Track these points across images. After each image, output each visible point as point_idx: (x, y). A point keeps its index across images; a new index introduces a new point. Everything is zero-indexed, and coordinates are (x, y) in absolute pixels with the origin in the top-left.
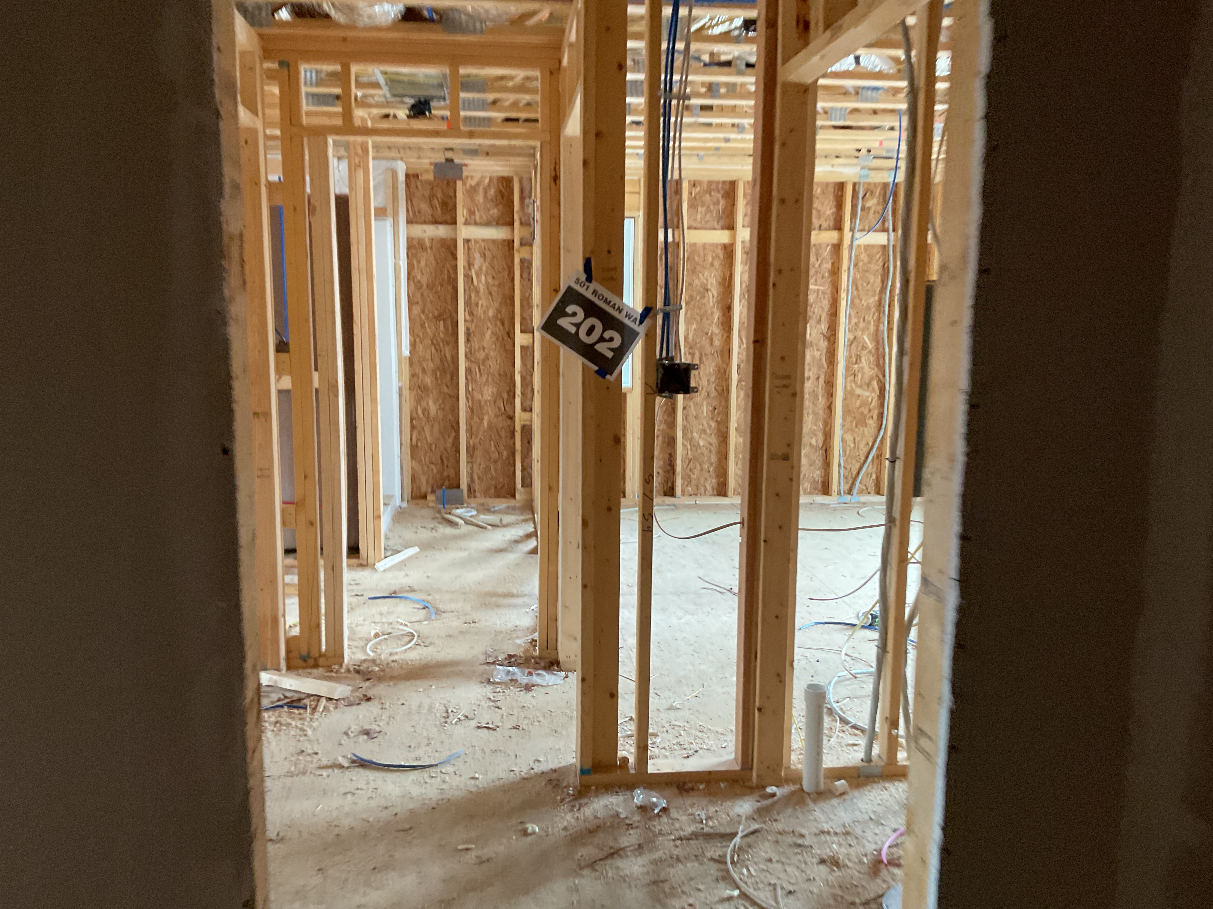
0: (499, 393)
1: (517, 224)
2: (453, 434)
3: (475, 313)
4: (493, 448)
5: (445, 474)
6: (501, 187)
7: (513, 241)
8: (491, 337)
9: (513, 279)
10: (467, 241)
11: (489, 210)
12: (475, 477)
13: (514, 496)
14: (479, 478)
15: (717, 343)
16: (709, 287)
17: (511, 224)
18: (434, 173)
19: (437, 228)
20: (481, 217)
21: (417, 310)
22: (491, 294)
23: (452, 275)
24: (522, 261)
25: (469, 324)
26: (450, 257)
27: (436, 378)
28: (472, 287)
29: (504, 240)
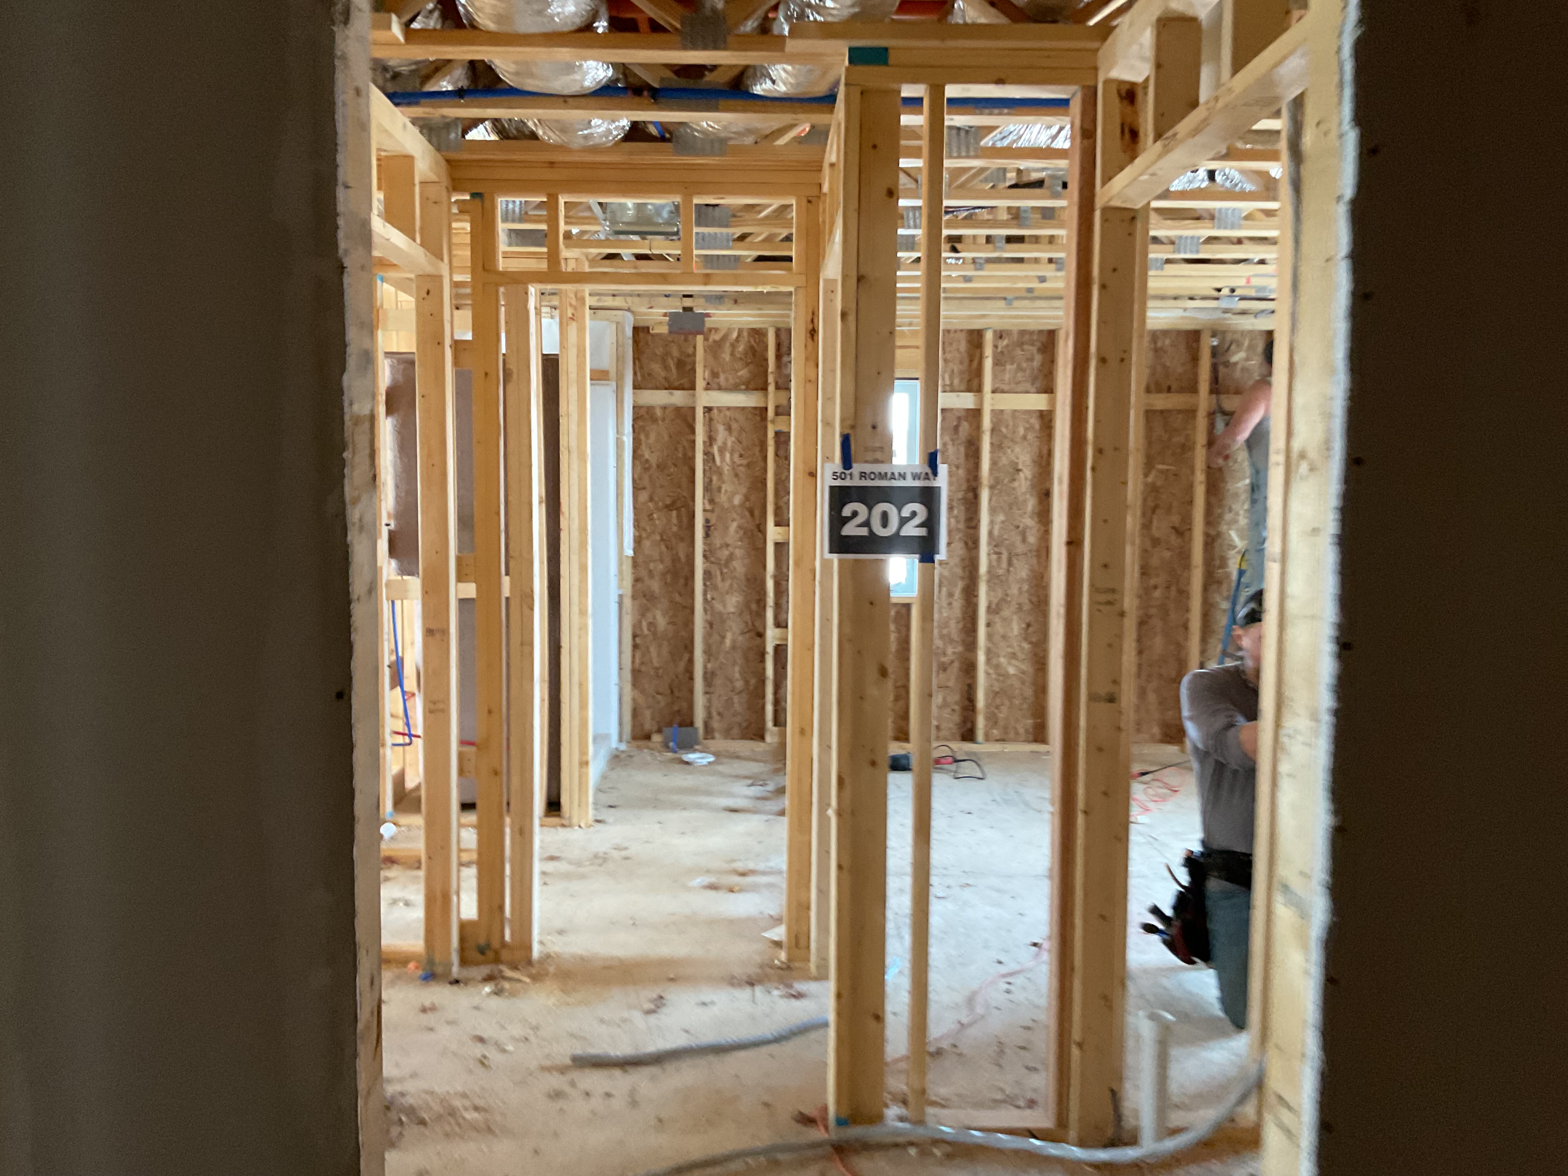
0: (747, 605)
1: (771, 388)
2: (686, 656)
3: (717, 500)
4: (737, 676)
5: (676, 708)
6: (753, 342)
7: (766, 409)
8: (737, 532)
9: (765, 459)
10: (708, 410)
11: (737, 371)
12: (714, 714)
13: (762, 738)
14: (719, 714)
15: (1032, 539)
16: (1020, 467)
17: (764, 388)
18: (670, 325)
19: (672, 394)
20: (727, 380)
21: (644, 496)
22: (736, 475)
23: (690, 454)
24: (777, 434)
25: (709, 515)
26: (687, 430)
27: (666, 583)
28: (714, 468)
29: (755, 408)
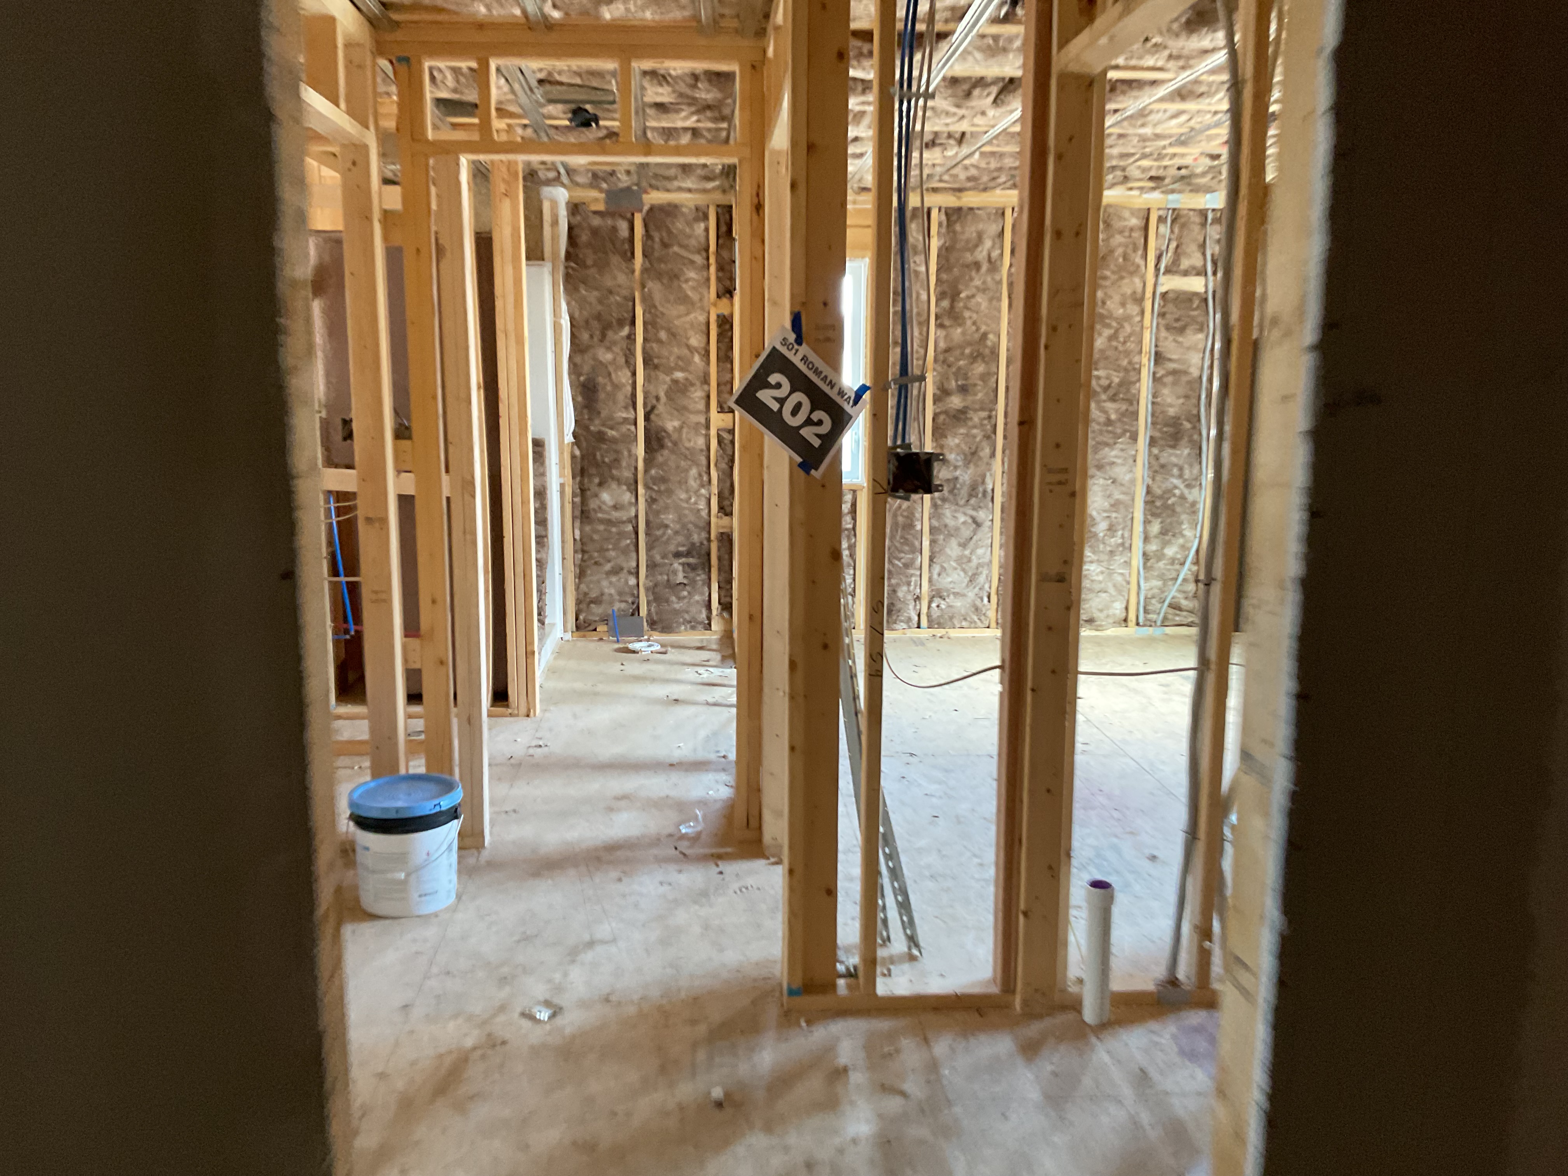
1: (713, 269)
13: (709, 627)
18: (607, 203)
24: (719, 317)
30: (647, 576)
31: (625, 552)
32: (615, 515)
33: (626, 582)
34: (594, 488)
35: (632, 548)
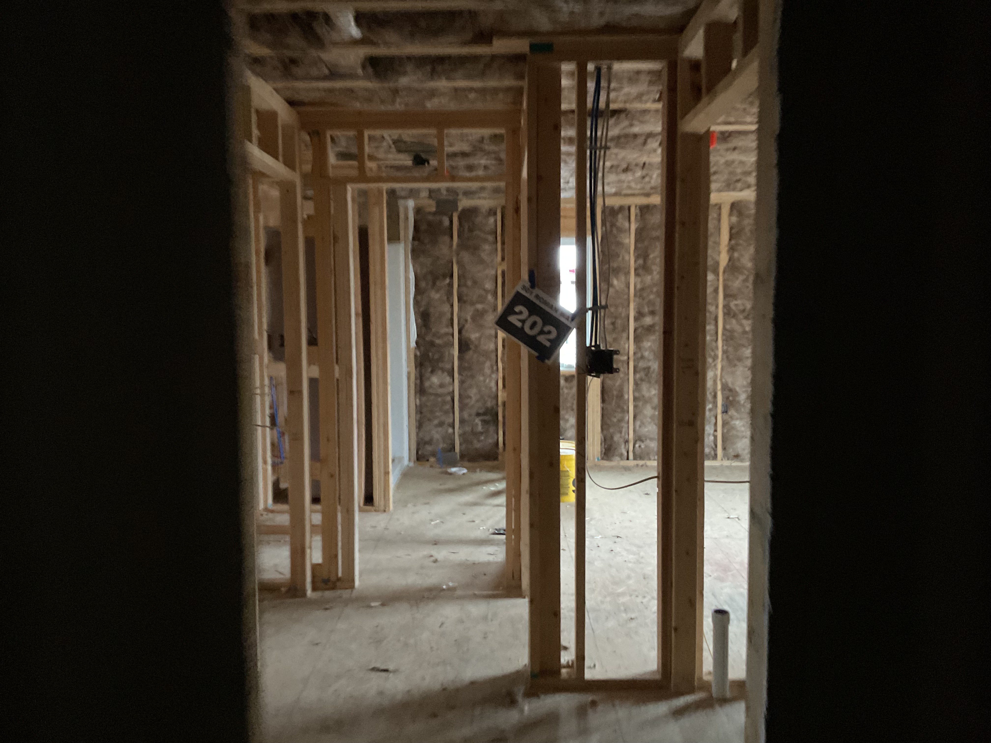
1: (499, 244)
18: (436, 206)
24: (503, 272)
30: (459, 428)
31: (446, 412)
32: (440, 391)
33: (447, 431)
34: (428, 374)
35: (451, 410)
